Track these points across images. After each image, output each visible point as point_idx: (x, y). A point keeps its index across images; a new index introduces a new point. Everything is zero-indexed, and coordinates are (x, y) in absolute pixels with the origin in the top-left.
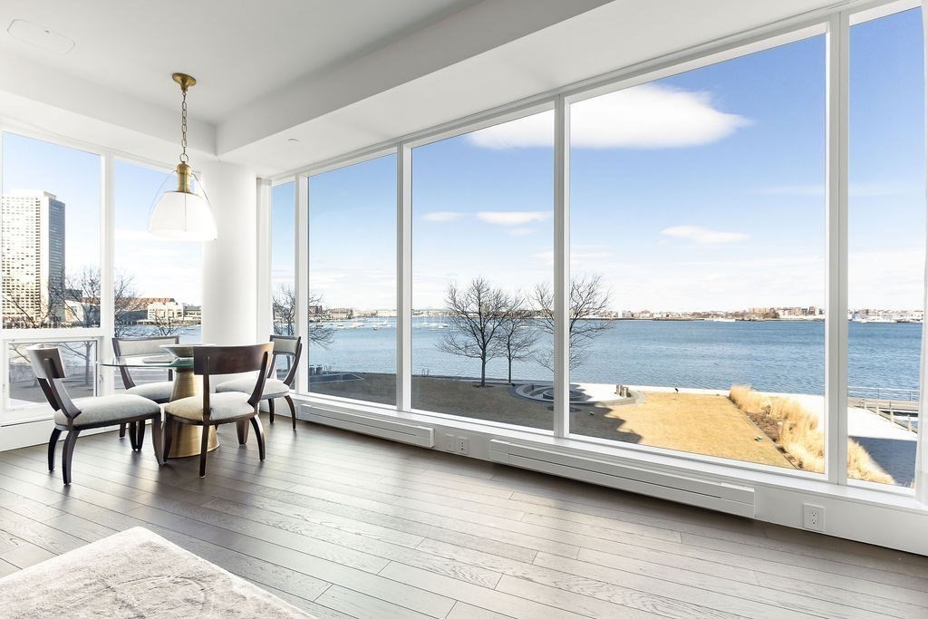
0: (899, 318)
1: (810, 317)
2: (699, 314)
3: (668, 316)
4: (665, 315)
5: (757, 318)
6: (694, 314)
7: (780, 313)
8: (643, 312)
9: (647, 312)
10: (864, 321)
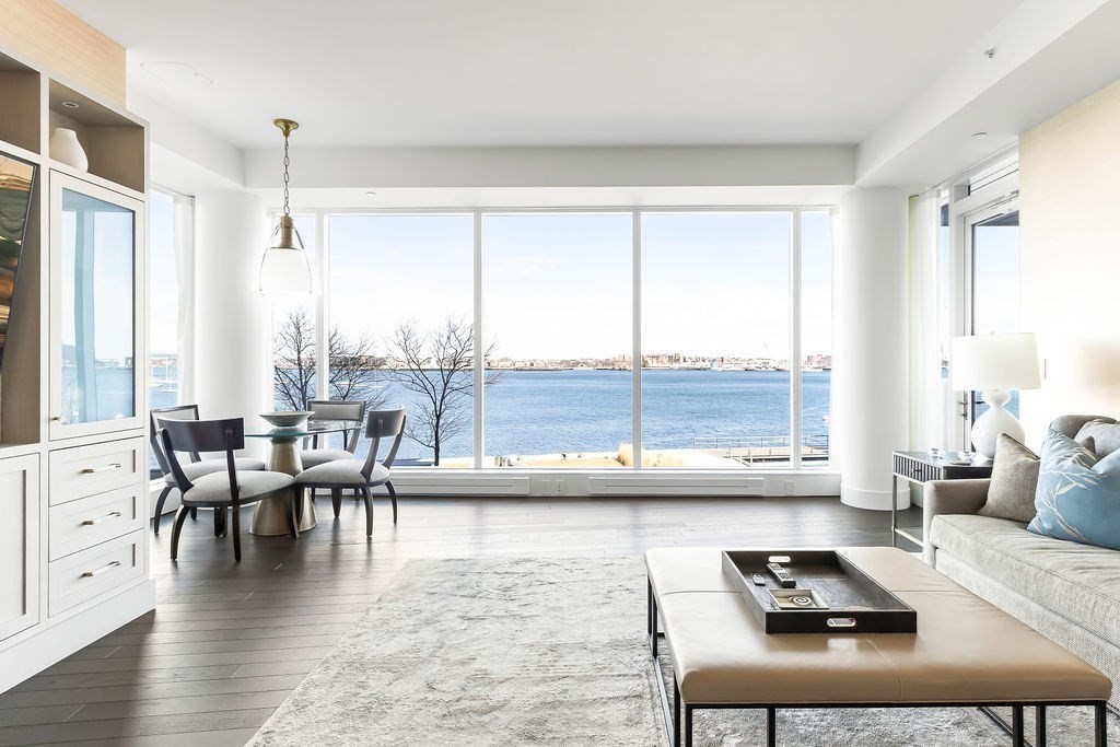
0: (746, 366)
1: (676, 366)
2: (567, 362)
3: (532, 365)
4: (528, 364)
5: (627, 367)
6: (562, 363)
7: (649, 361)
8: (502, 360)
9: (506, 360)
10: (720, 369)
